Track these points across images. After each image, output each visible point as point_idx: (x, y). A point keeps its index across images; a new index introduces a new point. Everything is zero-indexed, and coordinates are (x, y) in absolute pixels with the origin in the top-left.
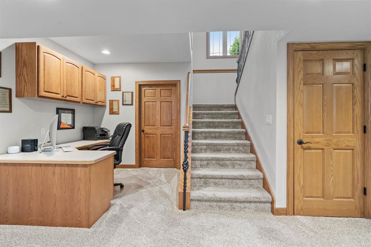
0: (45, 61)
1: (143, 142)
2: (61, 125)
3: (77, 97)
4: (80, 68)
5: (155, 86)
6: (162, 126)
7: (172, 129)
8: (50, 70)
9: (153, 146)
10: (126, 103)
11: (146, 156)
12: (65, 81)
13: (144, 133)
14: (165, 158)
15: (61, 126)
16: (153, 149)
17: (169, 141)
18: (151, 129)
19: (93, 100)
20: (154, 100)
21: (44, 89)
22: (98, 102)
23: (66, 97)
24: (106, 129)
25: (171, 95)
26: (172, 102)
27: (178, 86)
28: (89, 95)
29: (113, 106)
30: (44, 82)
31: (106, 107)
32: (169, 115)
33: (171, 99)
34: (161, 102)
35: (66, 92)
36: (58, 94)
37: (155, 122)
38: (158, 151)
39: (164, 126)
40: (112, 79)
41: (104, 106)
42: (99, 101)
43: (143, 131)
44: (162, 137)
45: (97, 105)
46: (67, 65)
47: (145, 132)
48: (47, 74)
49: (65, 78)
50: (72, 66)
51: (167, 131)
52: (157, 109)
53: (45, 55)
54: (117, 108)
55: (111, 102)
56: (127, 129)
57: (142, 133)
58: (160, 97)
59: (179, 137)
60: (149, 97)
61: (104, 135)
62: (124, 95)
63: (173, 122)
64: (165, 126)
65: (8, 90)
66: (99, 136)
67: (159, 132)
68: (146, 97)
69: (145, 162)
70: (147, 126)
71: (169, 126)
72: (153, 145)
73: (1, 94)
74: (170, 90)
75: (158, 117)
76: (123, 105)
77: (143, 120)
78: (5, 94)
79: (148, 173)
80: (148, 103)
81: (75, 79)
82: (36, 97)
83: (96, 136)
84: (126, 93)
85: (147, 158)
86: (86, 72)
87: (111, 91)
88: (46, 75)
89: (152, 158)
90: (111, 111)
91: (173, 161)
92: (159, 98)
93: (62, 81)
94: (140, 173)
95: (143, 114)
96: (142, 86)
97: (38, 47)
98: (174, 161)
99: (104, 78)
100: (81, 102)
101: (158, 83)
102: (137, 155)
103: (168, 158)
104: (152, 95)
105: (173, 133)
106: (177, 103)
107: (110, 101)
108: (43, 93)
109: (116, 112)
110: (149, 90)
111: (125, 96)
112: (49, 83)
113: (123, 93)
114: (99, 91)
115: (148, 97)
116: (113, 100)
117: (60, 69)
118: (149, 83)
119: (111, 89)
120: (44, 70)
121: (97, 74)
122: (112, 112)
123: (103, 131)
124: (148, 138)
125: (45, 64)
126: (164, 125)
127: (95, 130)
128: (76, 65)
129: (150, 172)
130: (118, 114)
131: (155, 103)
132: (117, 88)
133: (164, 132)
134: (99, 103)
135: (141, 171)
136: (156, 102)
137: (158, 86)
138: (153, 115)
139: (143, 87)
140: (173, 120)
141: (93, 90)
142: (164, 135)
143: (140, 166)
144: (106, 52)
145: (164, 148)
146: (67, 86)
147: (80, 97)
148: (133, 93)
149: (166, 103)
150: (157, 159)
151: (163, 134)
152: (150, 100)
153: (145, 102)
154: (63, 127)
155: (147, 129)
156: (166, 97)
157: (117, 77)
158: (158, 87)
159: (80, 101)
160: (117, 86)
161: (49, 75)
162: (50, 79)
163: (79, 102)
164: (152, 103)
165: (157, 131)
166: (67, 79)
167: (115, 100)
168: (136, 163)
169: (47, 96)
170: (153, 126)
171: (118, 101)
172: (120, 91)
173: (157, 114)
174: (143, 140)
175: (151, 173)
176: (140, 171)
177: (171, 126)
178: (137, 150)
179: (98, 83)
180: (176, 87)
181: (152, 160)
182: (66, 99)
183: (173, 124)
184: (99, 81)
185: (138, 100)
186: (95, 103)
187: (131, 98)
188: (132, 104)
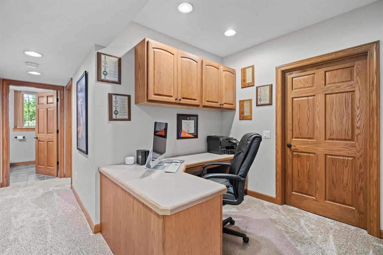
0: (154, 58)
1: (289, 163)
2: (182, 133)
3: (195, 100)
4: (200, 63)
5: (313, 68)
6: (329, 139)
7: (355, 147)
8: (161, 68)
9: (308, 174)
10: (262, 103)
11: (295, 189)
12: (180, 80)
13: (291, 150)
14: (337, 202)
15: (182, 135)
16: (309, 179)
17: (346, 170)
18: (306, 144)
19: (217, 102)
20: (311, 92)
21: (154, 92)
22: (223, 105)
23: (180, 100)
24: (235, 140)
25: (351, 77)
26: (354, 91)
27: (372, 55)
28: (211, 96)
29: (244, 108)
30: (154, 84)
31: (235, 110)
32: (345, 118)
33: (352, 85)
34: (326, 94)
35: (181, 94)
36: (171, 96)
37: (313, 131)
38: (320, 184)
39: (333, 139)
40: (243, 72)
41: (234, 109)
42: (225, 103)
43: (290, 146)
44: (327, 159)
45: (222, 108)
46: (181, 60)
47: (293, 148)
48: (157, 73)
49: (180, 76)
50: (189, 61)
51: (340, 150)
52: (318, 109)
53: (155, 51)
54: (249, 110)
55: (242, 102)
56: (254, 144)
57: (288, 150)
58: (323, 85)
59: (374, 167)
60: (301, 88)
61: (232, 147)
62: (259, 90)
63: (357, 132)
64: (337, 139)
65: (127, 97)
66: (225, 149)
67: (321, 150)
68: (296, 89)
69: (293, 198)
70: (296, 138)
71: (345, 140)
72: (309, 171)
73: (121, 102)
74: (349, 69)
75: (319, 123)
76: (257, 105)
77: (289, 127)
78: (124, 101)
79: (298, 222)
80: (299, 99)
81: (192, 77)
82: (146, 102)
83: (220, 148)
84: (261, 88)
85: (295, 192)
86: (207, 67)
87: (242, 88)
88: (156, 75)
89: (306, 194)
90: (242, 115)
91: (356, 212)
92: (322, 88)
93: (175, 80)
94: (282, 216)
95: (289, 119)
96: (287, 72)
97: (148, 42)
98: (360, 213)
99: (233, 72)
100: (201, 105)
101: (319, 60)
102: (278, 183)
103: (343, 204)
104: (307, 85)
105: (358, 155)
106: (371, 92)
107: (240, 101)
108: (152, 97)
109: (248, 116)
110: (301, 78)
111: (261, 92)
112: (160, 84)
113: (257, 88)
114: (225, 90)
115: (298, 89)
116: (244, 101)
117: (173, 66)
118: (301, 64)
119: (242, 85)
120: (154, 69)
121: (222, 68)
122: (242, 117)
123: (230, 142)
124: (299, 159)
125: (154, 62)
126: (334, 137)
127: (220, 141)
128: (193, 59)
129: (302, 223)
130: (251, 119)
131: (312, 97)
132: (249, 83)
133: (334, 151)
134: (225, 106)
135: (284, 213)
136: (314, 96)
137: (320, 67)
138: (308, 119)
139: (290, 74)
140: (358, 128)
141: (217, 89)
142: (333, 157)
143: (284, 202)
144: (230, 33)
145: (333, 182)
146: (182, 86)
147: (198, 99)
148: (271, 86)
149: (339, 94)
150: (317, 198)
151: (332, 155)
152: (302, 94)
153: (293, 98)
154: (183, 136)
155: (296, 143)
156: (338, 84)
157: (249, 67)
158: (318, 69)
159: (199, 104)
160: (249, 80)
161: (160, 75)
162: (160, 78)
163: (198, 106)
164: (306, 98)
165: (318, 148)
166: (182, 78)
167: (246, 100)
168: (277, 196)
169: (157, 99)
170: (309, 138)
171: (250, 101)
172: (253, 86)
173: (317, 118)
174: (289, 161)
175: (304, 226)
176: (282, 211)
177: (352, 140)
178: (278, 175)
179: (224, 80)
180: (366, 58)
181: (306, 198)
182: (181, 102)
183: (357, 136)
184: (225, 76)
185: (280, 96)
186: (219, 106)
187: (270, 95)
188: (270, 104)
